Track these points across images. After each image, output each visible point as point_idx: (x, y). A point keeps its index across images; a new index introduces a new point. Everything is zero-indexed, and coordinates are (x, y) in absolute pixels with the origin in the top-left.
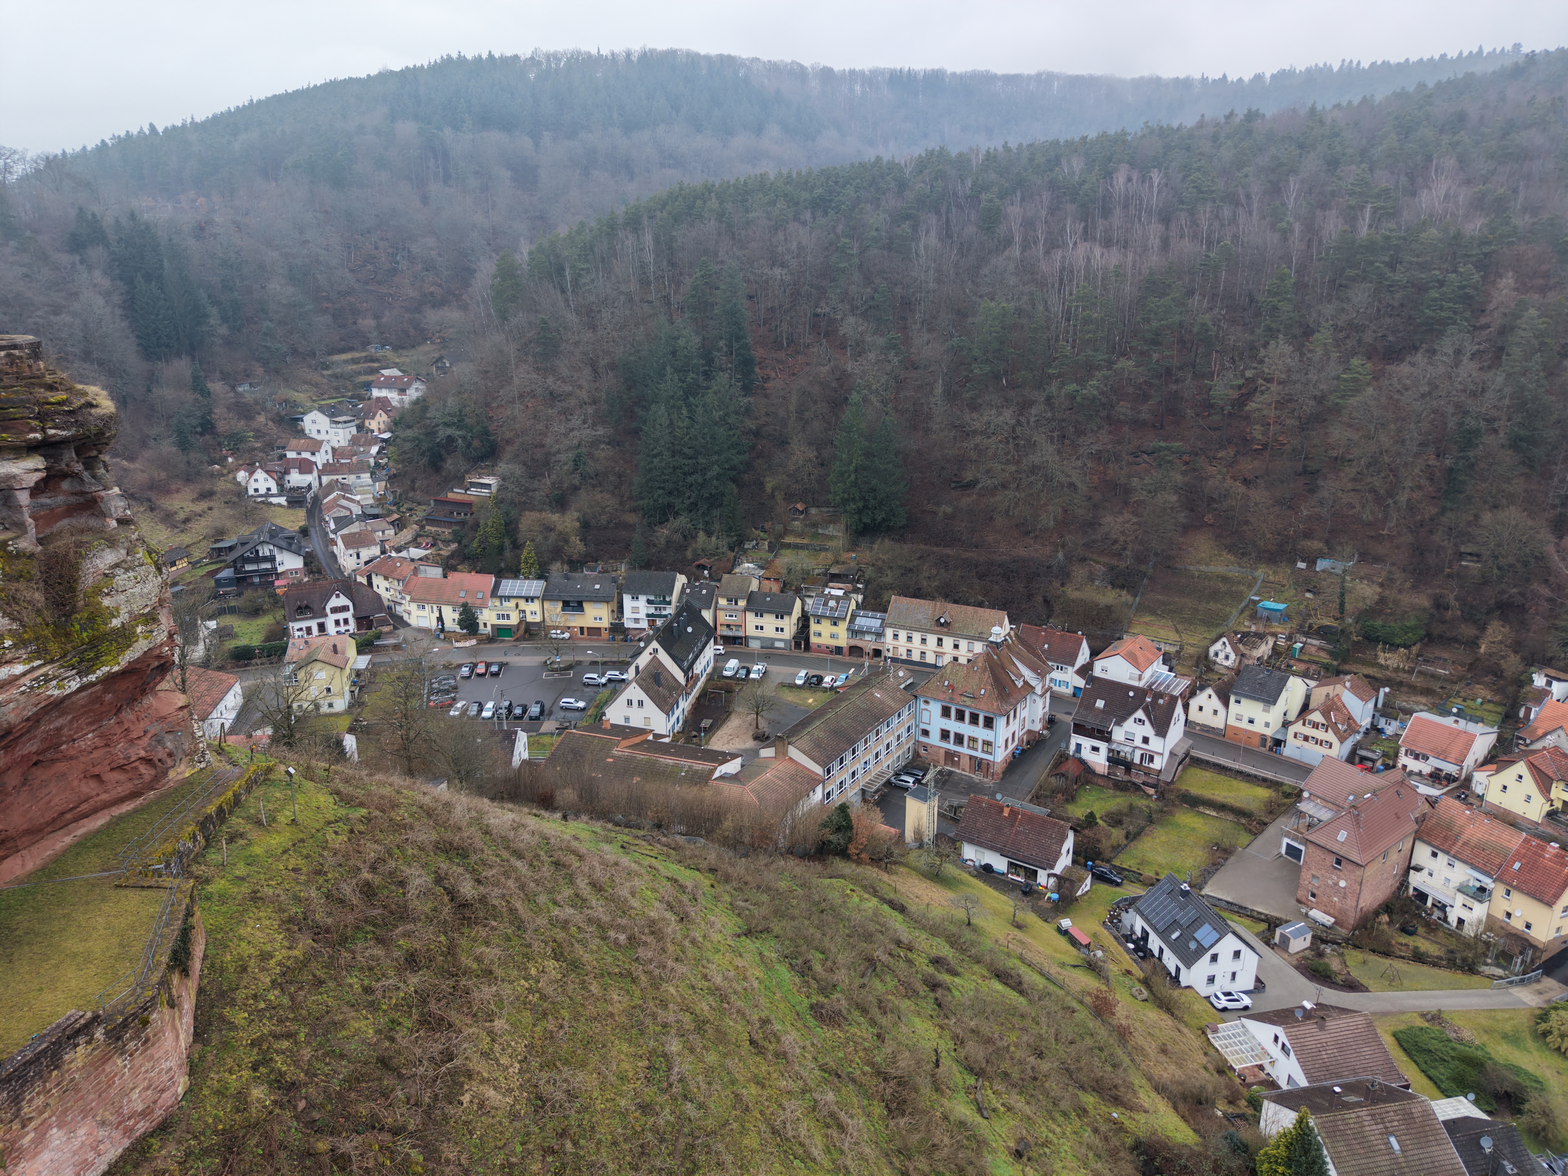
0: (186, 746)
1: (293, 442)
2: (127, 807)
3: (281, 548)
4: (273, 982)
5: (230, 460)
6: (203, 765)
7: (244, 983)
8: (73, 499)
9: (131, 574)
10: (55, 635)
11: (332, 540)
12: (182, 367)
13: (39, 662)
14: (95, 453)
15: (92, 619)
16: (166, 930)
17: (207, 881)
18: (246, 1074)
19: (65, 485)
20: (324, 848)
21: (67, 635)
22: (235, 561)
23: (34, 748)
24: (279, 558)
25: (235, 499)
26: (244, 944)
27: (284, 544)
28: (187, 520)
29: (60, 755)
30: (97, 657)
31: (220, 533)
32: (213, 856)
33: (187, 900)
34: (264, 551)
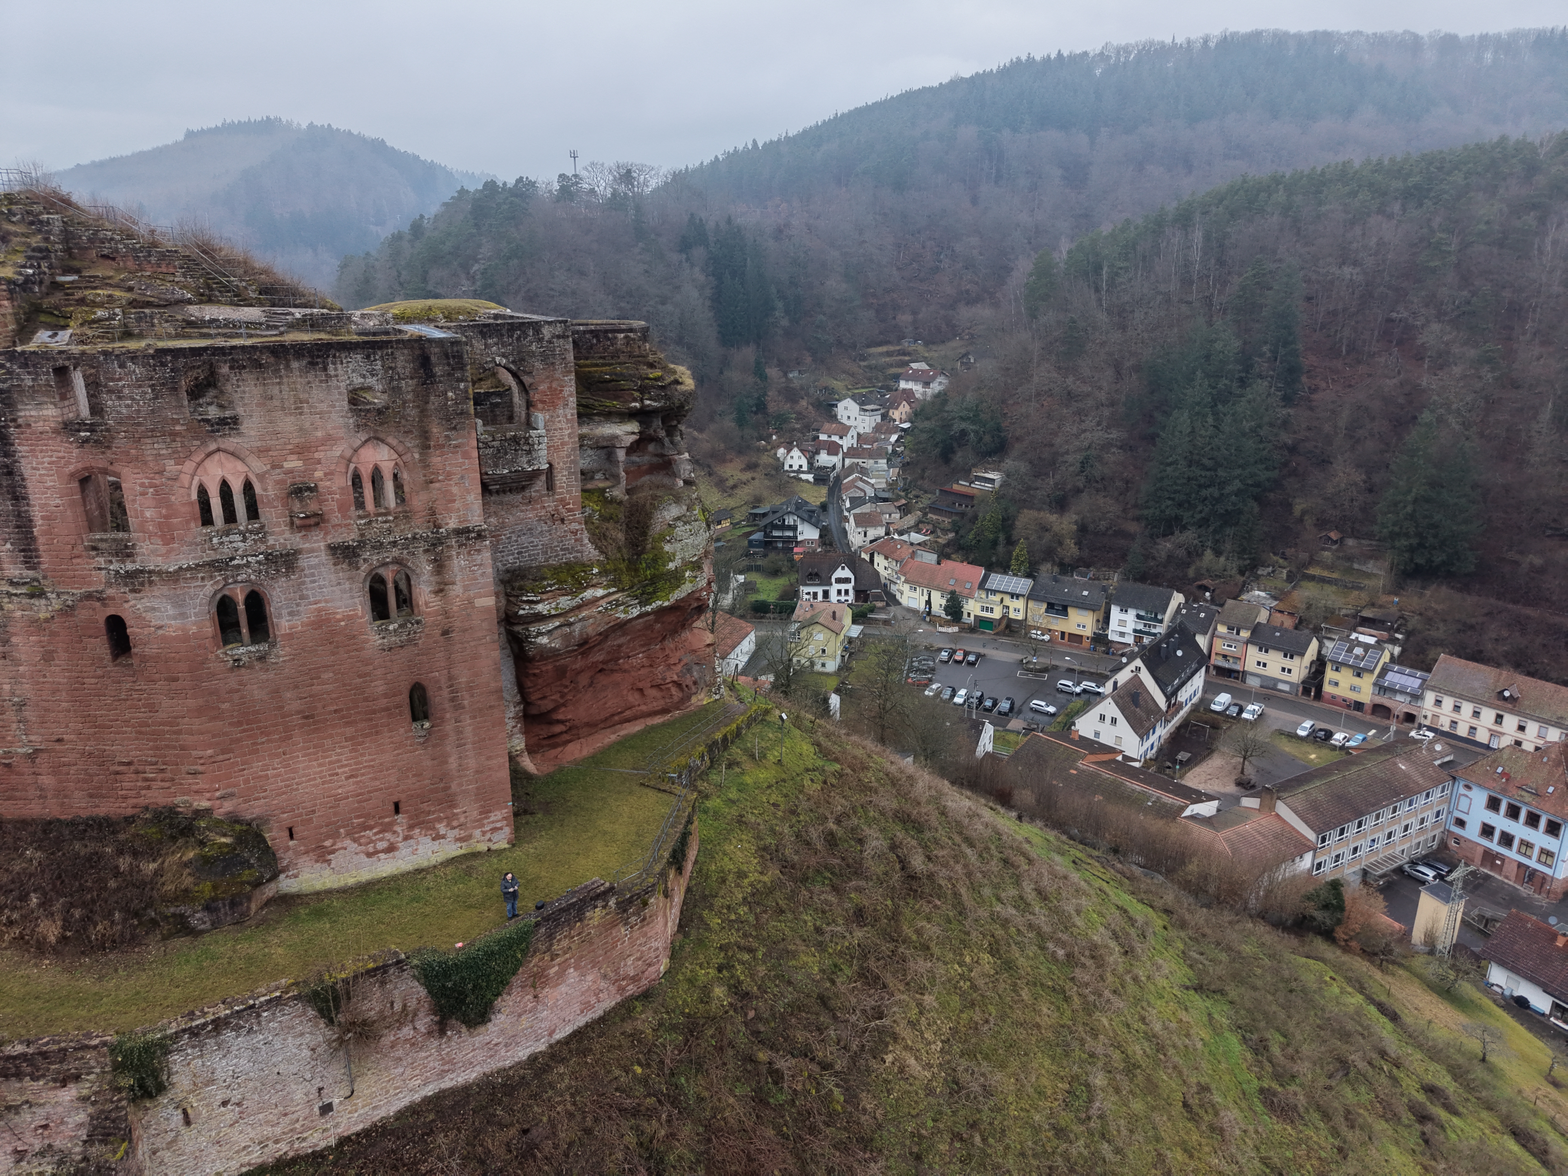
0: (707, 678)
1: (827, 426)
2: (658, 720)
3: (803, 520)
4: (744, 899)
5: (774, 437)
6: (717, 697)
7: (722, 893)
8: (655, 460)
9: (688, 527)
10: (628, 569)
11: (846, 517)
12: (748, 353)
13: (614, 589)
14: (674, 423)
15: (655, 560)
16: (671, 831)
17: (707, 797)
18: (712, 972)
19: (651, 447)
20: (801, 792)
21: (636, 570)
22: (765, 526)
23: (601, 658)
24: (800, 529)
25: (773, 472)
26: (726, 859)
27: (806, 516)
28: (734, 487)
29: (617, 667)
30: (654, 592)
31: (757, 501)
32: (714, 777)
33: (690, 809)
34: (790, 520)
